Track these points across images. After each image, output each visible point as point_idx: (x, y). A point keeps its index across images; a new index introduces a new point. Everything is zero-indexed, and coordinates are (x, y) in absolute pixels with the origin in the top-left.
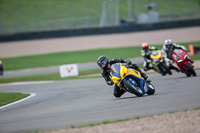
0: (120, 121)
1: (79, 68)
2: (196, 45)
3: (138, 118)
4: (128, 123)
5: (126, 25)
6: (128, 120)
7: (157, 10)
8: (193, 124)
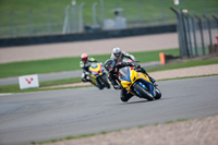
0: (85, 136)
1: (39, 78)
2: (167, 54)
3: (104, 133)
4: (93, 138)
5: (91, 31)
6: (93, 135)
7: (124, 16)
8: (164, 139)
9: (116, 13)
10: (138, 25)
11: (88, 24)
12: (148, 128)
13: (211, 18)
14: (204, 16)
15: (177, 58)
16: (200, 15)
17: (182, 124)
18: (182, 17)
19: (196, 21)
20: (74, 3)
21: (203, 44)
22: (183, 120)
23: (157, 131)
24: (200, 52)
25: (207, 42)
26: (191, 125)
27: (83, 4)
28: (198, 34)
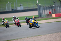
9: (21, 5)
10: (27, 9)
11: (13, 8)
12: (30, 38)
13: (47, 7)
14: (45, 6)
15: (38, 18)
16: (44, 6)
17: (39, 36)
18: (39, 6)
19: (43, 7)
20: (9, 2)
21: (45, 14)
22: (39, 35)
23: (32, 38)
24: (44, 16)
25: (46, 13)
26: (42, 37)
27: (11, 3)
28: (44, 11)
